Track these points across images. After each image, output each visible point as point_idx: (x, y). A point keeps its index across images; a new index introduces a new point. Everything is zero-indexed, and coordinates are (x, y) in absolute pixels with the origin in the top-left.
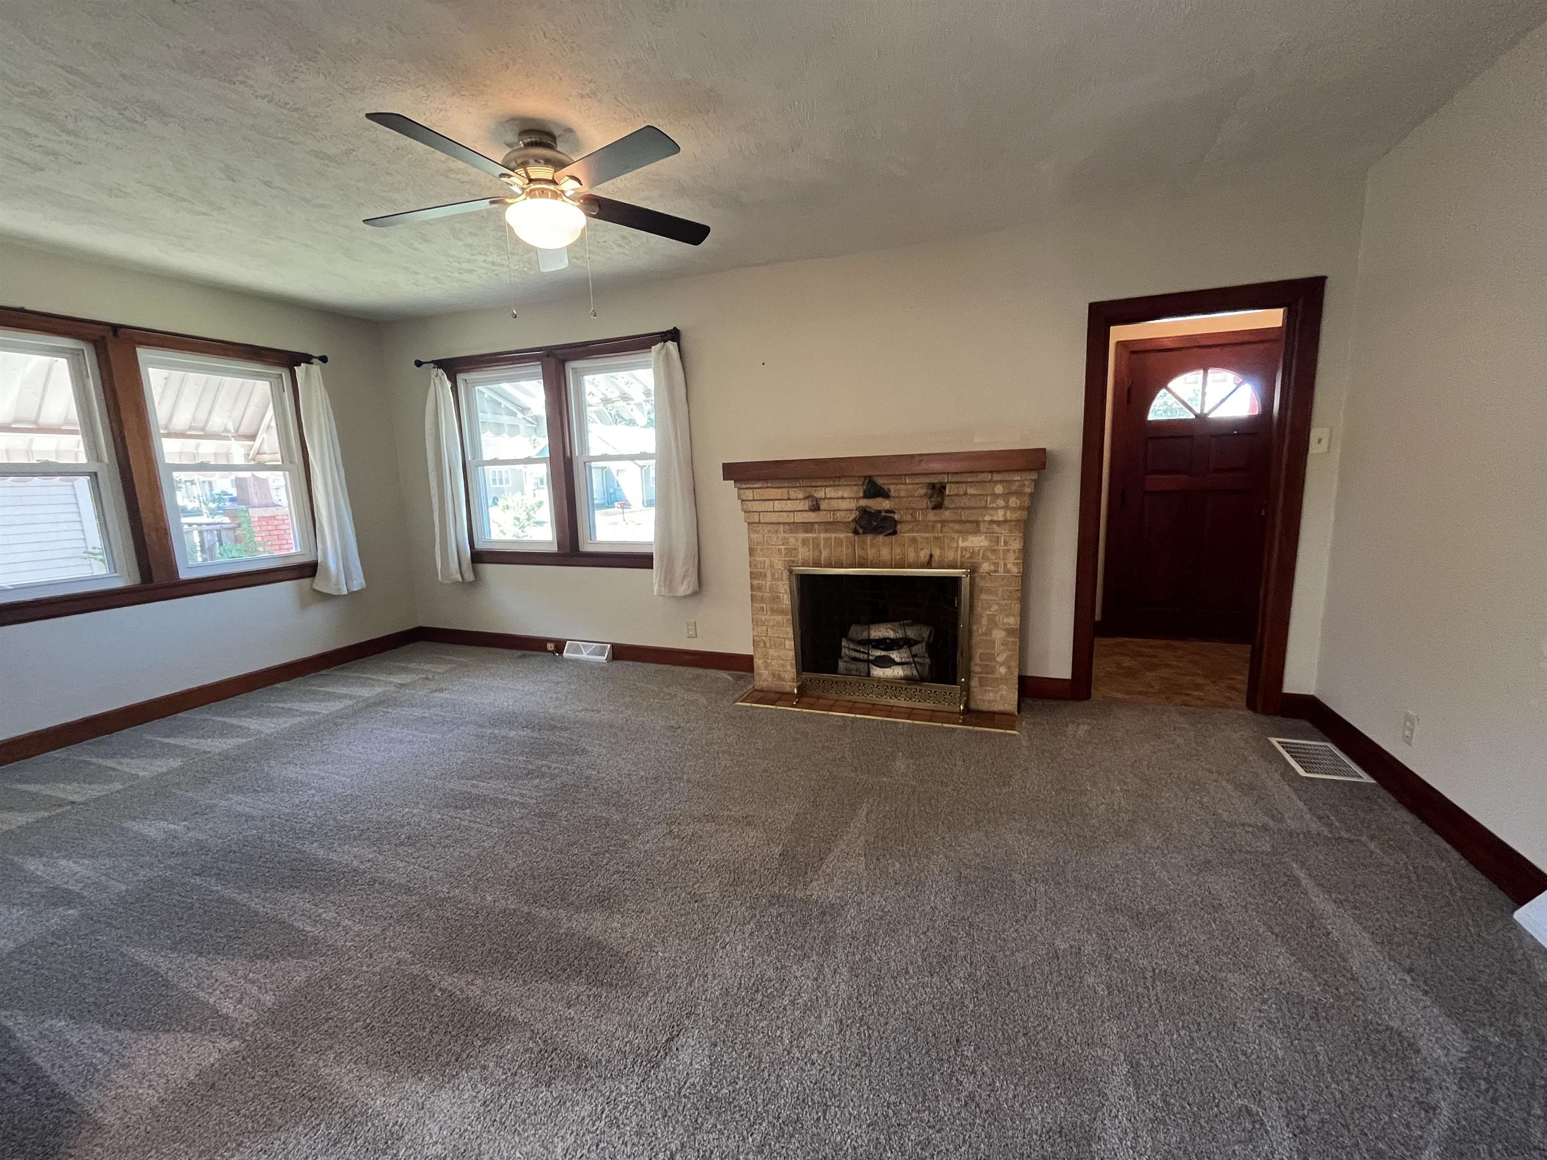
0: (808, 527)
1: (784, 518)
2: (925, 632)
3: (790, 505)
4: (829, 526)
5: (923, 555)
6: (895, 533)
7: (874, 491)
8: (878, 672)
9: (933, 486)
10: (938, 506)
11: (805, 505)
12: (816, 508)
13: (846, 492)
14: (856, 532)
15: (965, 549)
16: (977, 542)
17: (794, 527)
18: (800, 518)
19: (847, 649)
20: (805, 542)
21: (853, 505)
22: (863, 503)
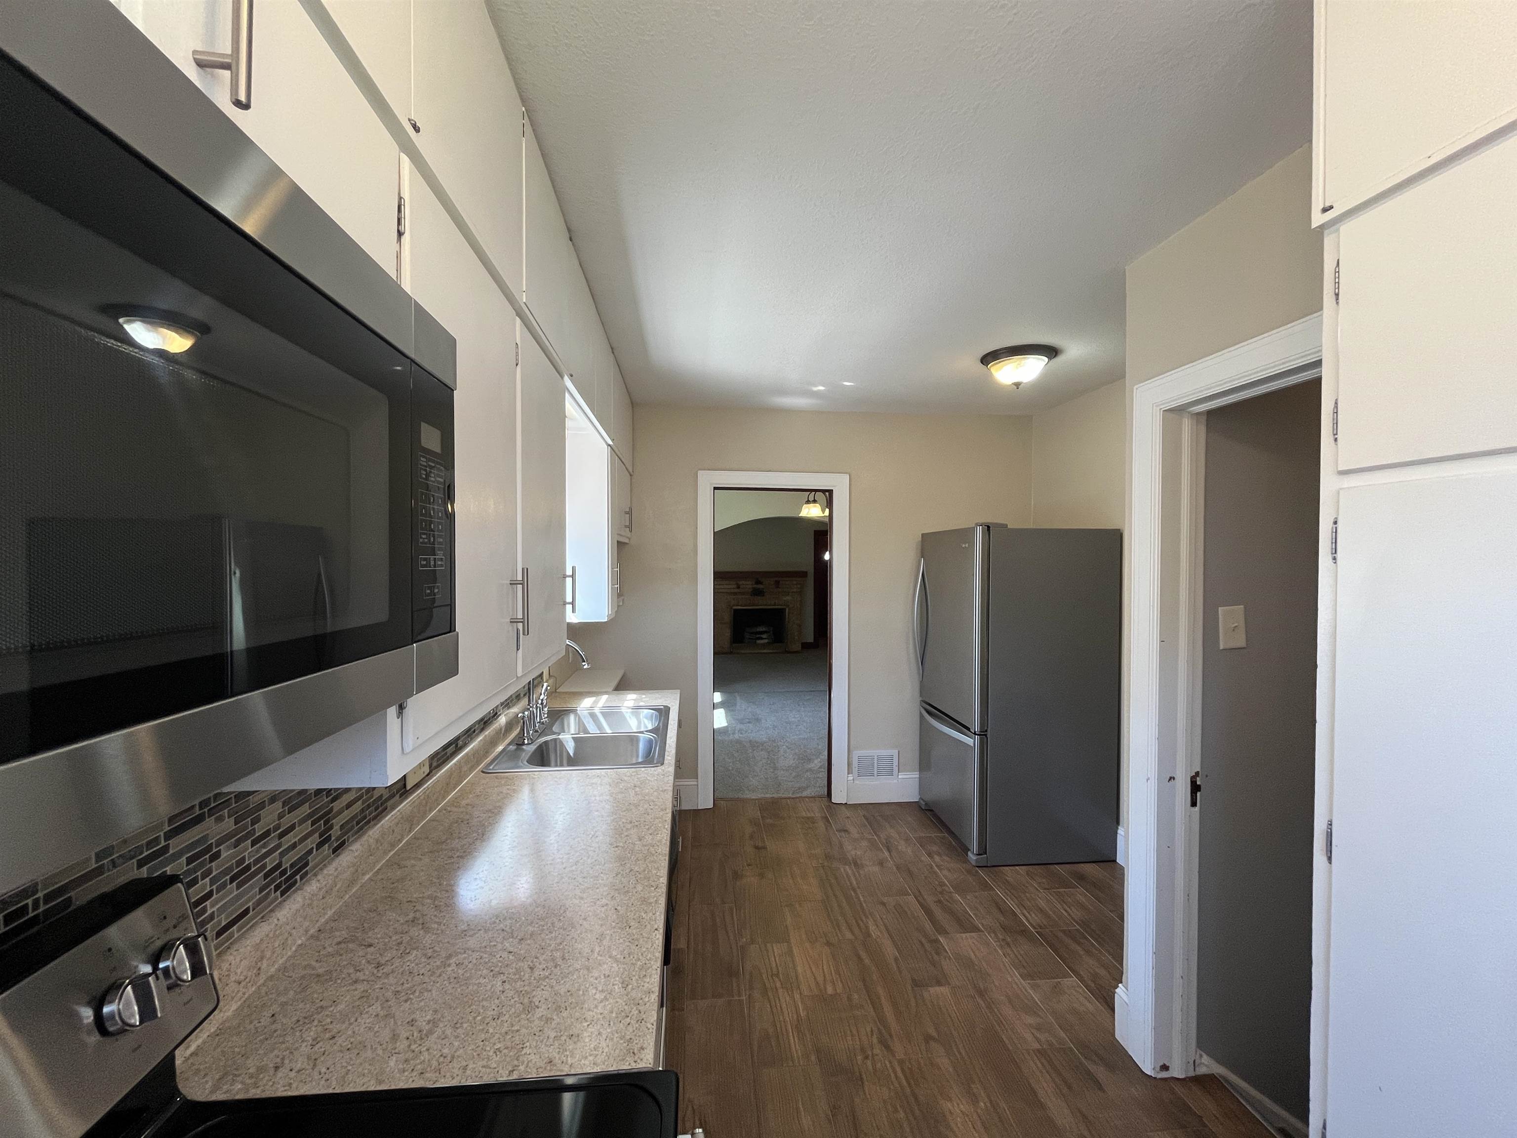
0: (735, 594)
1: (729, 591)
2: (772, 629)
3: (730, 587)
4: (743, 594)
5: (773, 603)
6: (763, 596)
7: (758, 582)
8: (759, 642)
9: (776, 581)
10: (778, 587)
11: (735, 586)
12: (738, 587)
13: (749, 583)
14: (751, 595)
15: (785, 600)
16: (789, 598)
17: (731, 593)
18: (732, 591)
19: (747, 636)
20: (734, 599)
21: (751, 586)
22: (755, 586)
